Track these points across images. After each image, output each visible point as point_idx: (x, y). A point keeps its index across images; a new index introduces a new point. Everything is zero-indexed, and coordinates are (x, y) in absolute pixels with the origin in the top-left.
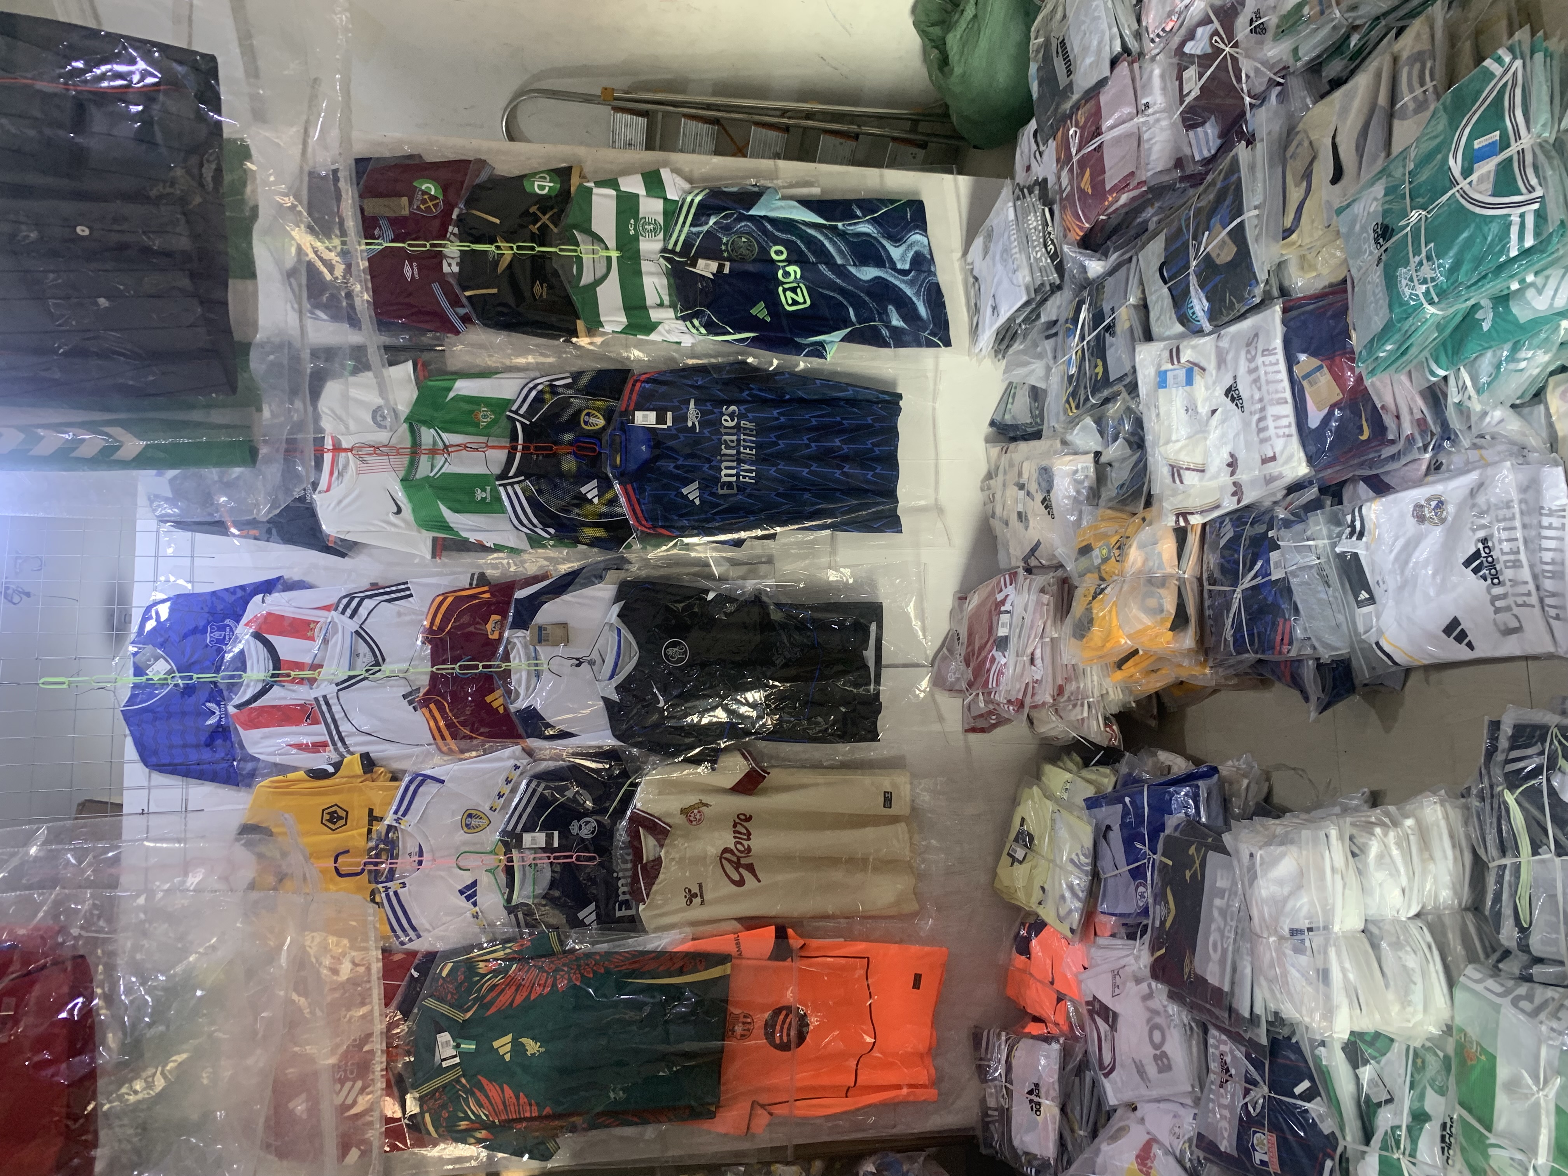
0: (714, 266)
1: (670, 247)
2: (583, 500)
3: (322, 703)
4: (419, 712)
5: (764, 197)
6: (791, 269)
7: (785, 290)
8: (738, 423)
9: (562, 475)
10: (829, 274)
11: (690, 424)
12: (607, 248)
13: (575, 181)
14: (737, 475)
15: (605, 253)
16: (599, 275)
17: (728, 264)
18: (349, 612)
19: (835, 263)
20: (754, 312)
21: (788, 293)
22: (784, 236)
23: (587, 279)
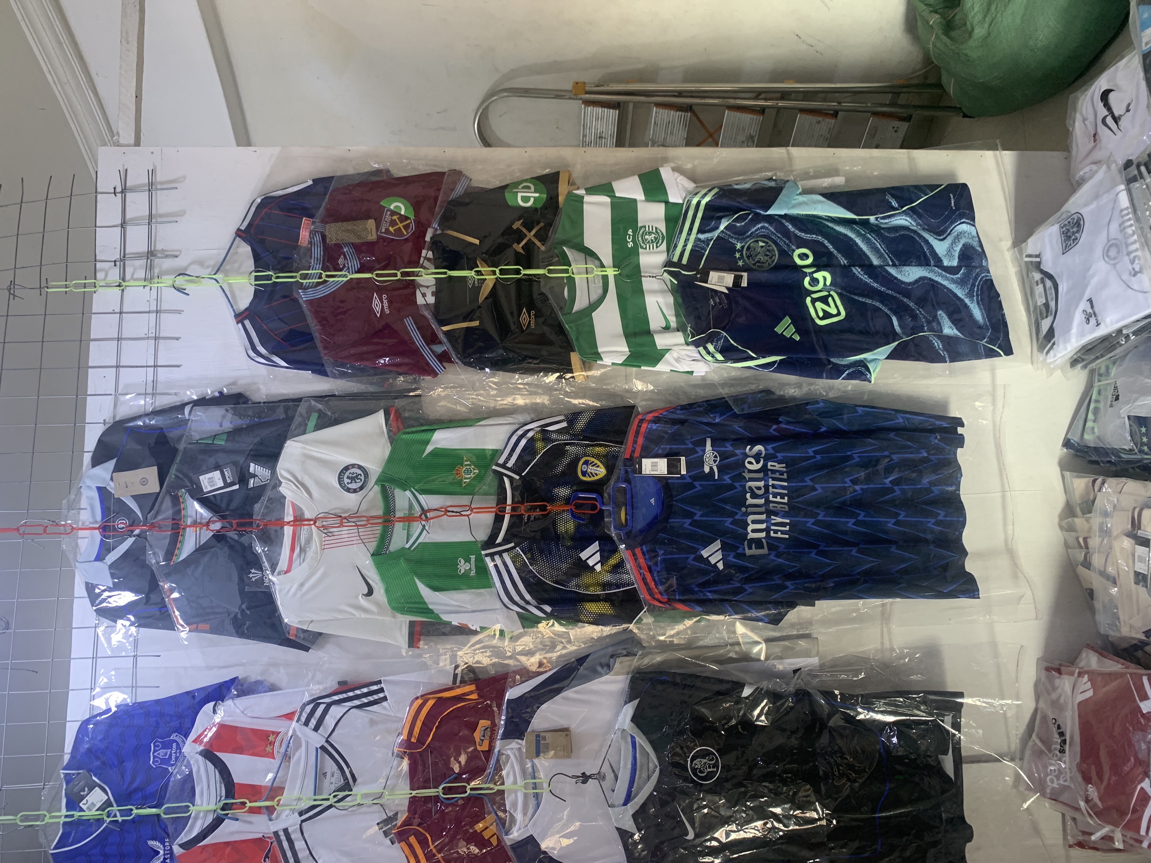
0: (729, 279)
1: (675, 259)
2: (583, 567)
3: (283, 838)
4: (397, 845)
5: (784, 192)
6: (819, 275)
7: (814, 301)
8: (765, 466)
9: (558, 538)
10: (865, 278)
11: (707, 470)
12: (602, 266)
13: (563, 189)
14: (767, 530)
15: (598, 272)
16: (594, 297)
17: (745, 275)
18: (313, 722)
19: (871, 265)
20: (779, 329)
21: (818, 304)
22: (808, 237)
23: (580, 303)
